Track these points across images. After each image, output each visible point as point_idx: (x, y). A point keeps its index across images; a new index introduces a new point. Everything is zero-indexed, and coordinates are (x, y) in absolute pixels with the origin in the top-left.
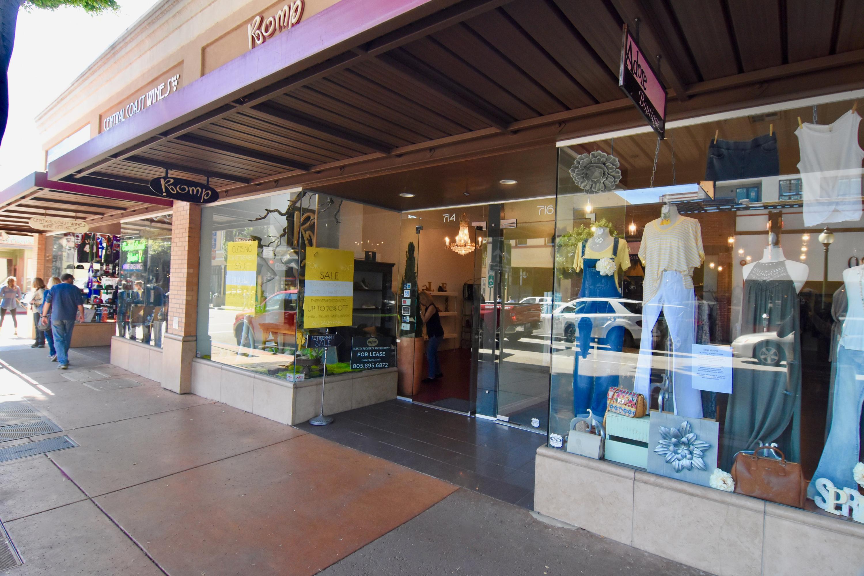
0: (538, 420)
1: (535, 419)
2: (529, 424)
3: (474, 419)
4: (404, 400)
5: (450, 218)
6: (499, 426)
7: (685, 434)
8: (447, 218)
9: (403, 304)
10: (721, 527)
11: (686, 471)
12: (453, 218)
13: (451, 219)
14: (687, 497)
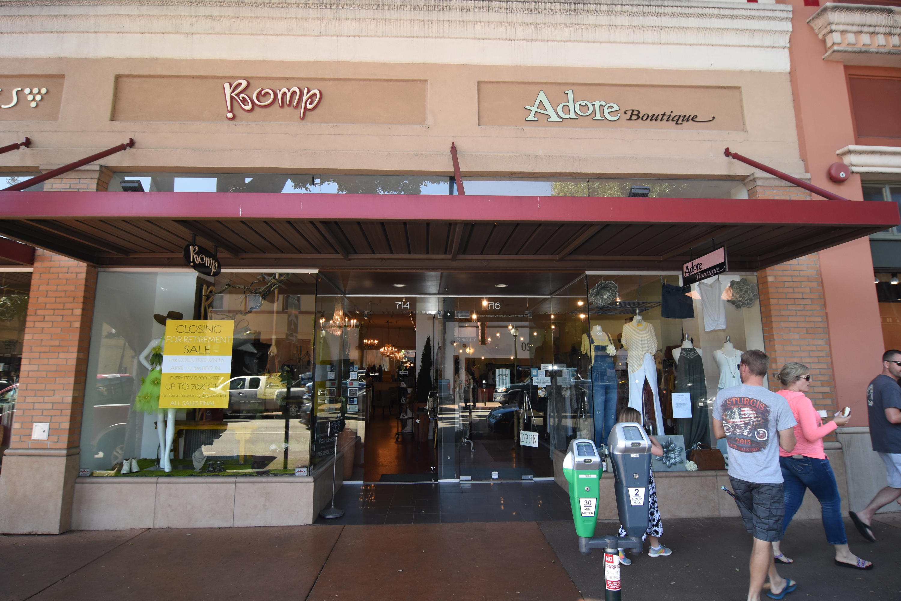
0: (497, 473)
1: (495, 472)
2: (490, 477)
3: (437, 485)
4: (354, 484)
5: (403, 306)
6: (465, 485)
7: (670, 445)
8: (400, 306)
9: (348, 386)
10: (700, 490)
11: (673, 466)
12: (407, 305)
13: (405, 306)
14: (682, 479)
